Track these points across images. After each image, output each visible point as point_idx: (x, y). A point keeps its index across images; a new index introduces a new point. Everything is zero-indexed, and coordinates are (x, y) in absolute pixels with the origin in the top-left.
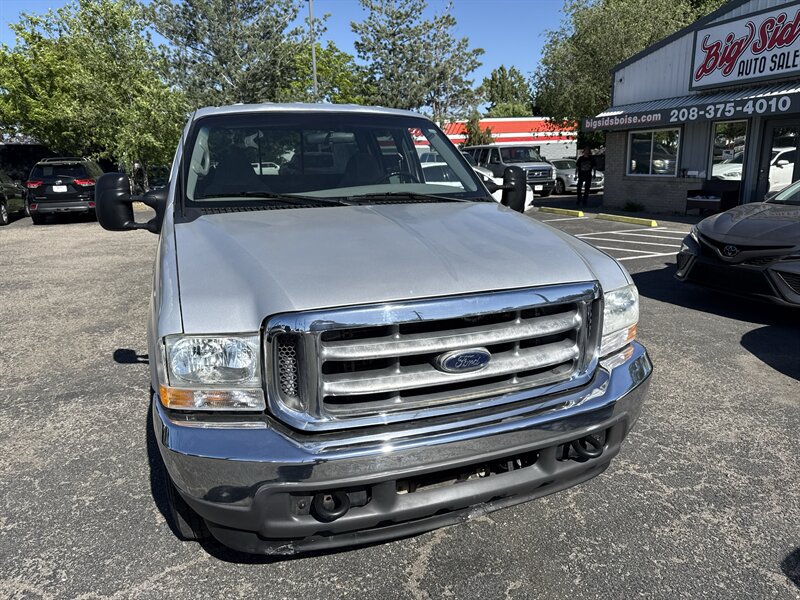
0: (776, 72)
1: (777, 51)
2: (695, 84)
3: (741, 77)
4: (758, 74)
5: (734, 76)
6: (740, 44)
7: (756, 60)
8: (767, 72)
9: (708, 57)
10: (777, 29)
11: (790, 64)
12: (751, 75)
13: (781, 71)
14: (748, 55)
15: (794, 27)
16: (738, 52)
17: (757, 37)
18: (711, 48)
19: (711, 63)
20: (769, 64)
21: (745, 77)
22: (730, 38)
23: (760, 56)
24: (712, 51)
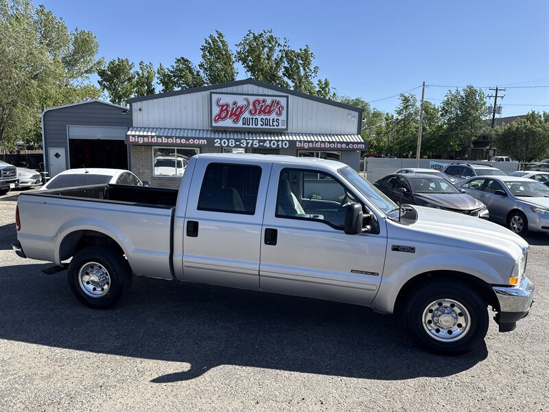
0: (264, 127)
1: (262, 116)
2: (214, 124)
3: (244, 126)
4: (254, 126)
5: (240, 125)
6: (242, 108)
7: (252, 119)
8: (259, 126)
9: (222, 111)
10: (262, 106)
11: (271, 124)
12: (250, 126)
13: (266, 127)
14: (246, 115)
15: (271, 107)
16: (241, 112)
17: (251, 107)
18: (223, 106)
19: (224, 115)
20: (260, 123)
21: (247, 126)
22: (235, 103)
23: (254, 117)
24: (224, 108)
